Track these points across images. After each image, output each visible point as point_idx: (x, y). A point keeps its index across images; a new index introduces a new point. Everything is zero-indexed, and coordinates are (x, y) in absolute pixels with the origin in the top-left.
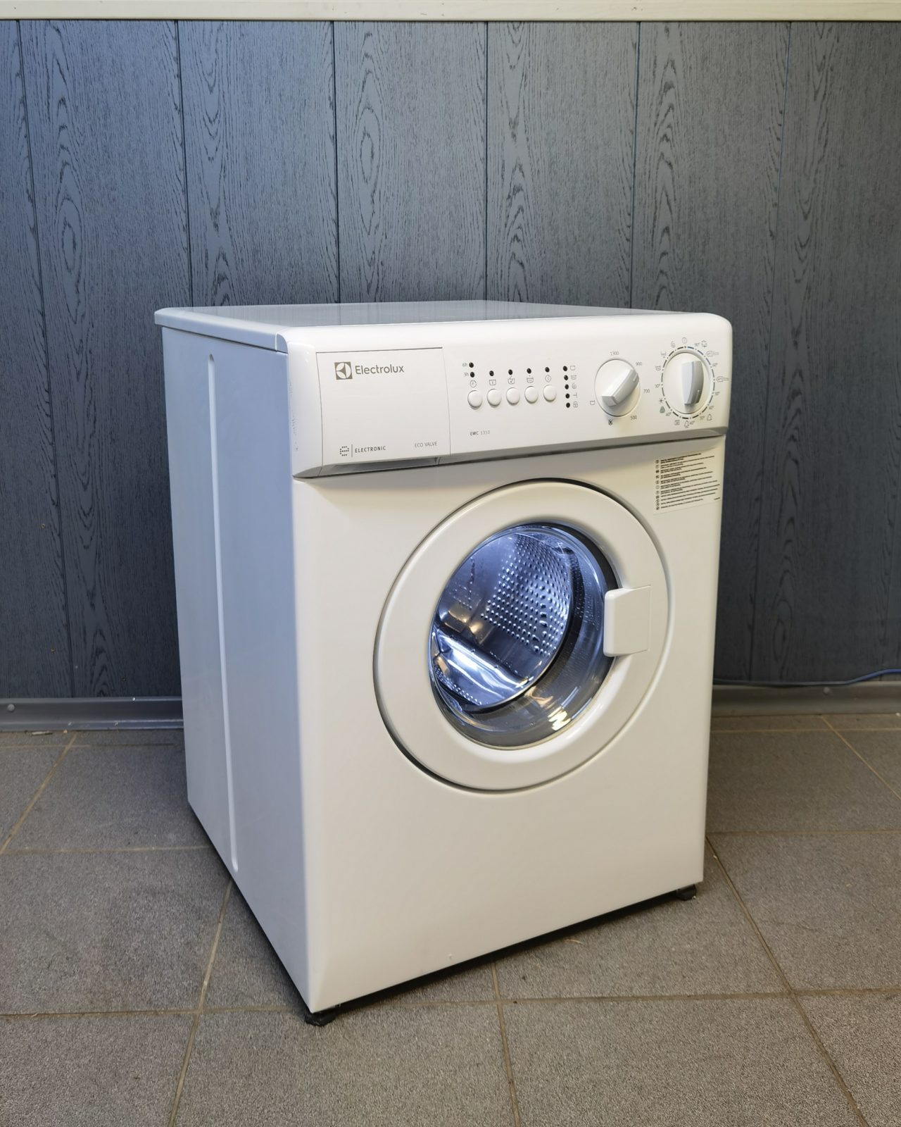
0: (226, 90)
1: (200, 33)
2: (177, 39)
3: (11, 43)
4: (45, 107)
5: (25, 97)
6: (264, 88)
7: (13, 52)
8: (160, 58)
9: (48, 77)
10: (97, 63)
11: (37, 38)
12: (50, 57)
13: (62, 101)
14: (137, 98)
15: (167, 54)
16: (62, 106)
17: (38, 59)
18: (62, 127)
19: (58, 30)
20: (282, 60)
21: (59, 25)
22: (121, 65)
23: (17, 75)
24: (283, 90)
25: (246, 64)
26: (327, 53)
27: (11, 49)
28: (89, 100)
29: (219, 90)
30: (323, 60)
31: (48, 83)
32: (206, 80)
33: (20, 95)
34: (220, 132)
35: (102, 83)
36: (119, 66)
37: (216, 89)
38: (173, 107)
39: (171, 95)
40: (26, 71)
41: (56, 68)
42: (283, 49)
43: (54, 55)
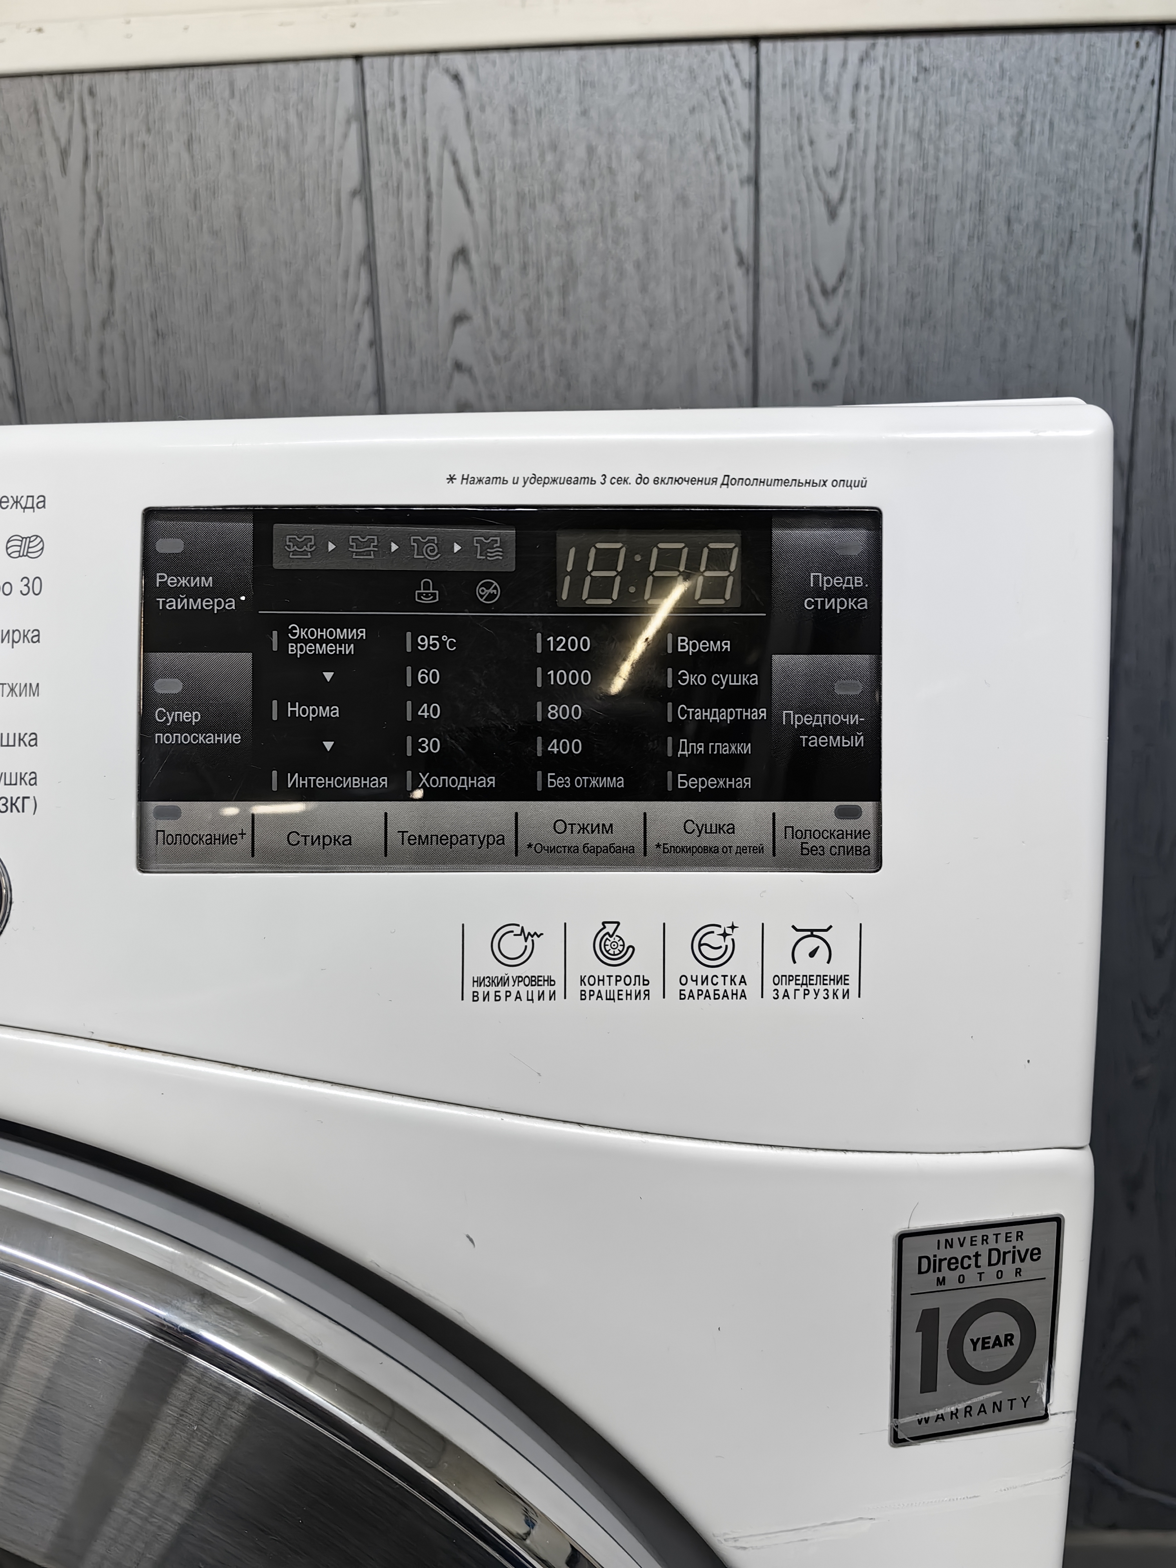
0: (870, 210)
1: (813, 68)
2: (755, 85)
3: (341, 115)
4: (420, 271)
5: (370, 247)
6: (968, 204)
7: (345, 136)
8: (707, 137)
9: (429, 196)
10: (549, 157)
11: (404, 99)
12: (434, 146)
13: (462, 254)
14: (646, 240)
15: (727, 127)
16: (461, 267)
17: (407, 151)
18: (460, 319)
19: (456, 78)
20: (1020, 133)
21: (460, 62)
22: (610, 157)
23: (354, 193)
24: (1018, 207)
25: (926, 144)
26: (1142, 108)
27: (339, 130)
28: (525, 250)
29: (853, 213)
30: (1128, 127)
31: (428, 210)
32: (821, 187)
33: (359, 243)
34: (848, 319)
35: (561, 209)
36: (604, 162)
37: (845, 211)
38: (733, 259)
39: (730, 230)
40: (376, 183)
41: (449, 171)
42: (1026, 103)
43: (445, 140)
